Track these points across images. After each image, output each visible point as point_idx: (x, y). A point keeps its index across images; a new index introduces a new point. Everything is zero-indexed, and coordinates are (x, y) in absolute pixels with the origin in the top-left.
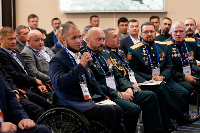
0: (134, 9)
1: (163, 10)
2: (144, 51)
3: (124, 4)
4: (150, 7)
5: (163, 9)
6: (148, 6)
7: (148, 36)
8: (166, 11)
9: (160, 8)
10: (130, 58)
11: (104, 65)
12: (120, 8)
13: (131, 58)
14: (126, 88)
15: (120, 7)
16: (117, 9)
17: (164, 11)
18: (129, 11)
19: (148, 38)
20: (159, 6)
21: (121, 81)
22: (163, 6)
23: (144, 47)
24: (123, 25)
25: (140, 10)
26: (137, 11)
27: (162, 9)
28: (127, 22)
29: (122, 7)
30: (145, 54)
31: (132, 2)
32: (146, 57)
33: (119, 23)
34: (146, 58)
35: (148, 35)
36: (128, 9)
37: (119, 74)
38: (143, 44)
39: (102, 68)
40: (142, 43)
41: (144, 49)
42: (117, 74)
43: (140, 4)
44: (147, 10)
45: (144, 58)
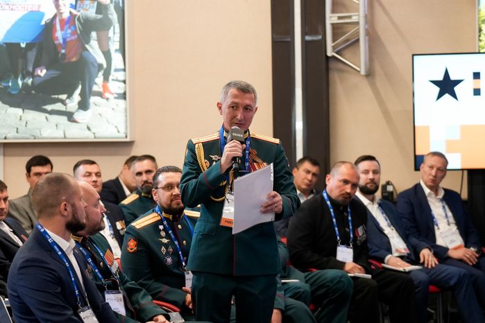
0: (53, 136)
1: (126, 136)
2: (163, 234)
3: (26, 123)
4: (93, 130)
5: (126, 133)
6: (89, 128)
7: (172, 194)
8: (132, 140)
9: (119, 132)
10: (131, 249)
11: (101, 263)
12: (17, 132)
13: (135, 248)
14: (154, 314)
15: (17, 129)
16: (8, 136)
17: (128, 140)
18: (41, 139)
19: (172, 201)
20: (116, 127)
21: (138, 302)
22: (126, 128)
23: (162, 224)
24: (39, 174)
25: (67, 136)
26: (62, 138)
27: (124, 135)
28: (49, 166)
29: (22, 129)
30: (165, 241)
31: (46, 118)
32: (166, 246)
33: (29, 170)
34: (167, 248)
35: (174, 194)
36: (38, 134)
37: (131, 284)
38: (159, 218)
39: (97, 271)
40: (156, 215)
41: (161, 227)
42: (128, 285)
43: (69, 123)
44: (87, 136)
45: (163, 248)
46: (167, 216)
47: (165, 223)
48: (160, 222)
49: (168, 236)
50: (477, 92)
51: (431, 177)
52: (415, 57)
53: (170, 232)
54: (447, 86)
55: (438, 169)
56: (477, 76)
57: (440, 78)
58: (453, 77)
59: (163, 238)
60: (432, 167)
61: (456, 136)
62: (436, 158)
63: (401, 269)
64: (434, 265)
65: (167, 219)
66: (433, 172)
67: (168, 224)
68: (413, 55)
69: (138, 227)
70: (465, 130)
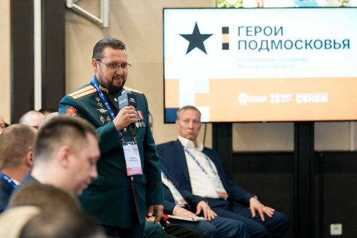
45: (102, 118)
46: (104, 89)
47: (102, 95)
48: (97, 94)
49: (105, 107)
50: (226, 46)
51: (189, 131)
52: (166, 11)
53: (106, 104)
54: (196, 40)
55: (194, 121)
56: (225, 30)
57: (190, 32)
58: (202, 32)
59: (101, 108)
60: (187, 121)
61: (205, 90)
62: (189, 112)
63: (190, 219)
64: (213, 217)
65: (104, 92)
66: (190, 125)
67: (104, 96)
68: (164, 9)
69: (75, 97)
70: (214, 83)
